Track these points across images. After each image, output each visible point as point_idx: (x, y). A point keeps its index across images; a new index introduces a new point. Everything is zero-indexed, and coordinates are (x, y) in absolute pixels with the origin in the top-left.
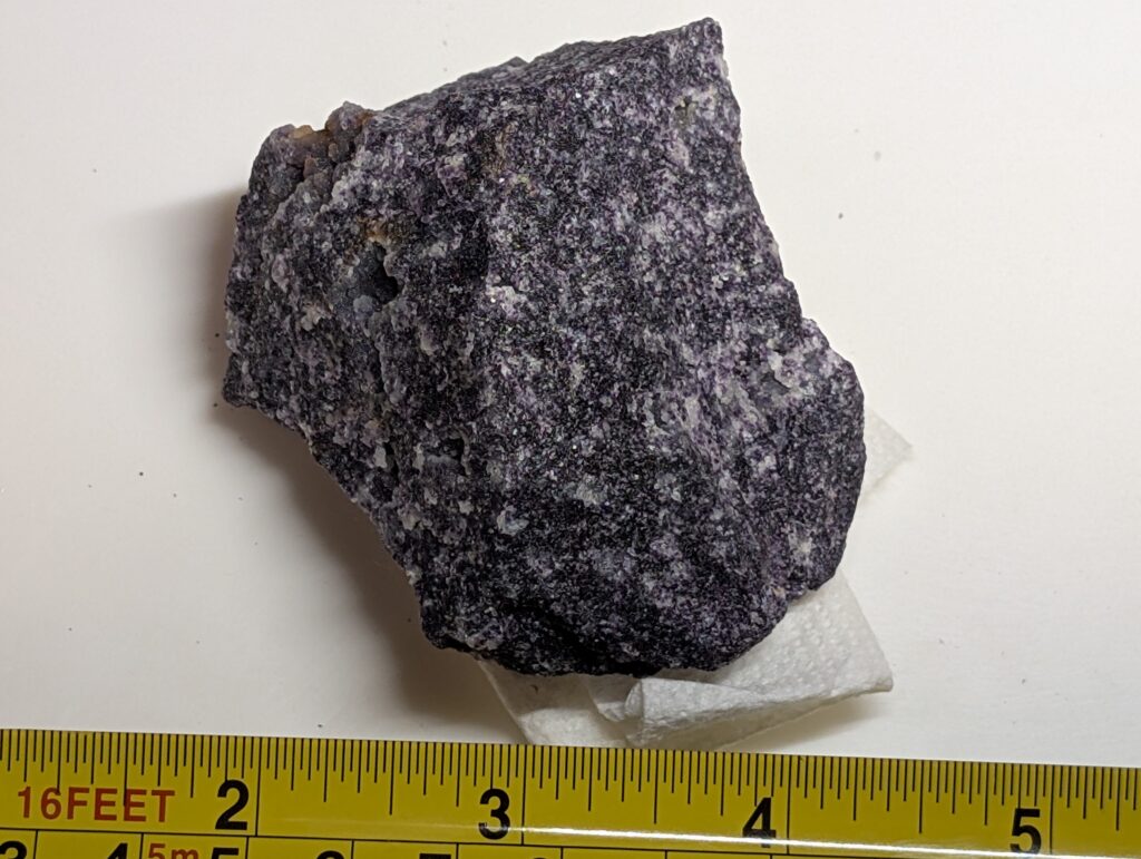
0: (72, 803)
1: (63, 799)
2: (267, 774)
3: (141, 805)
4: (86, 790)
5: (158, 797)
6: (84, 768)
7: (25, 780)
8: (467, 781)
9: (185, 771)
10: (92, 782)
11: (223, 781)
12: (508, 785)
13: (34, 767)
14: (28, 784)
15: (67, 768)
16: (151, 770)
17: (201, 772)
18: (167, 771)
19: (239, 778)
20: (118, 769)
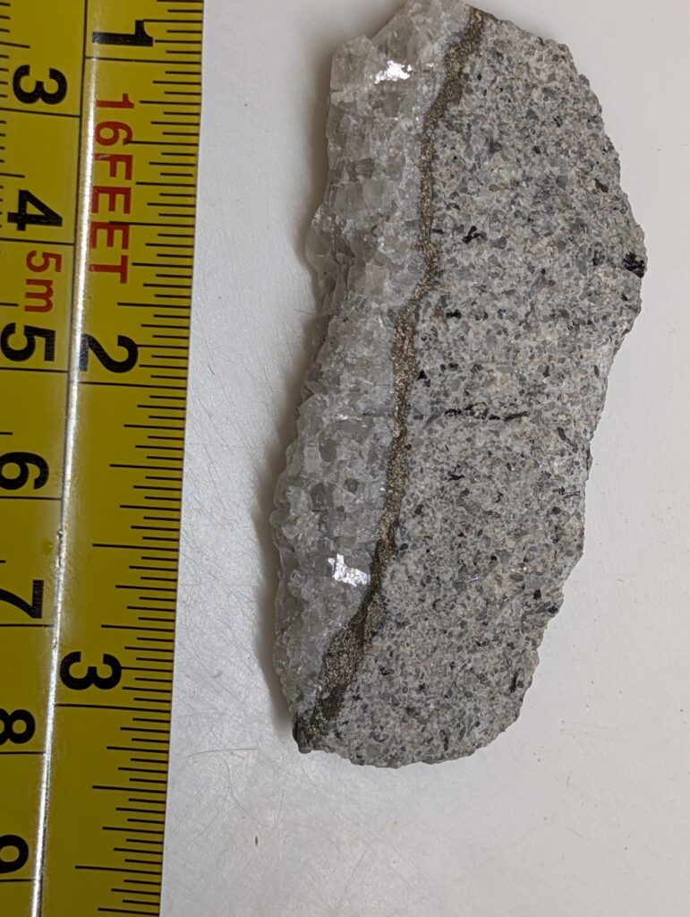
0: (114, 159)
1: (119, 148)
2: (144, 396)
3: (110, 242)
4: (128, 176)
5: (118, 263)
6: (154, 174)
7: (142, 102)
8: (131, 638)
9: (148, 296)
10: (138, 183)
11: (137, 343)
12: (124, 688)
13: (157, 112)
14: (137, 104)
15: (155, 153)
16: (151, 255)
17: (147, 315)
18: (150, 275)
19: (139, 361)
20: (152, 215)
